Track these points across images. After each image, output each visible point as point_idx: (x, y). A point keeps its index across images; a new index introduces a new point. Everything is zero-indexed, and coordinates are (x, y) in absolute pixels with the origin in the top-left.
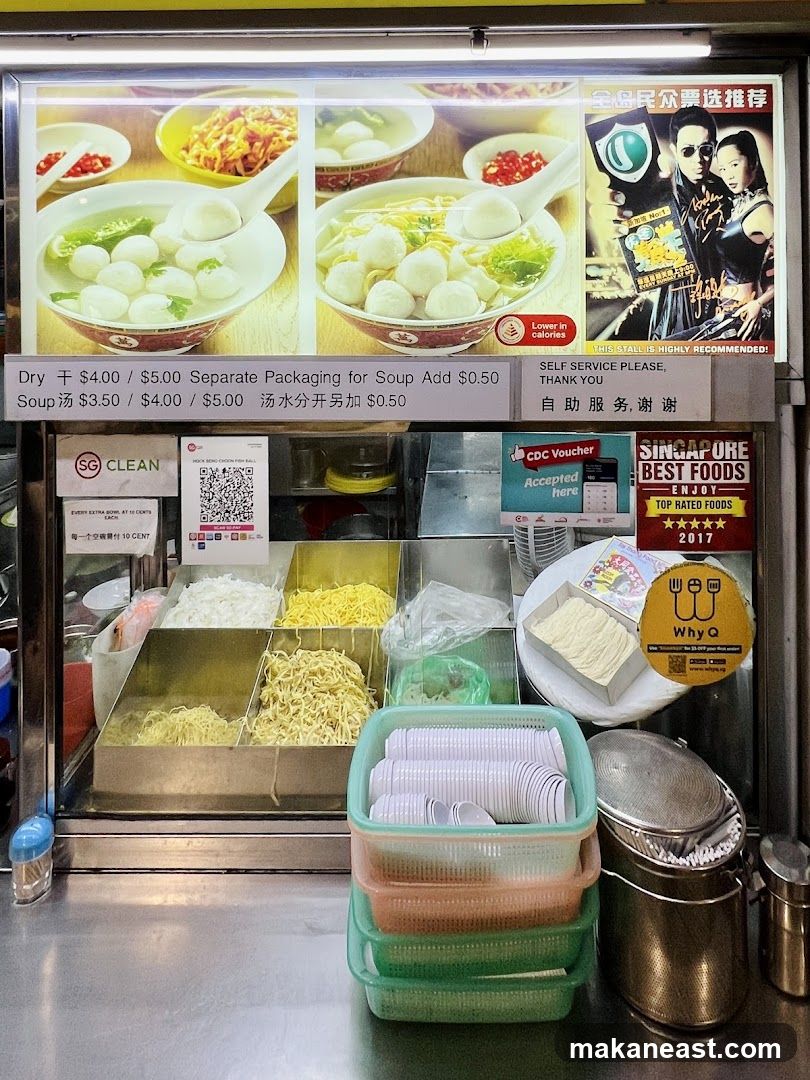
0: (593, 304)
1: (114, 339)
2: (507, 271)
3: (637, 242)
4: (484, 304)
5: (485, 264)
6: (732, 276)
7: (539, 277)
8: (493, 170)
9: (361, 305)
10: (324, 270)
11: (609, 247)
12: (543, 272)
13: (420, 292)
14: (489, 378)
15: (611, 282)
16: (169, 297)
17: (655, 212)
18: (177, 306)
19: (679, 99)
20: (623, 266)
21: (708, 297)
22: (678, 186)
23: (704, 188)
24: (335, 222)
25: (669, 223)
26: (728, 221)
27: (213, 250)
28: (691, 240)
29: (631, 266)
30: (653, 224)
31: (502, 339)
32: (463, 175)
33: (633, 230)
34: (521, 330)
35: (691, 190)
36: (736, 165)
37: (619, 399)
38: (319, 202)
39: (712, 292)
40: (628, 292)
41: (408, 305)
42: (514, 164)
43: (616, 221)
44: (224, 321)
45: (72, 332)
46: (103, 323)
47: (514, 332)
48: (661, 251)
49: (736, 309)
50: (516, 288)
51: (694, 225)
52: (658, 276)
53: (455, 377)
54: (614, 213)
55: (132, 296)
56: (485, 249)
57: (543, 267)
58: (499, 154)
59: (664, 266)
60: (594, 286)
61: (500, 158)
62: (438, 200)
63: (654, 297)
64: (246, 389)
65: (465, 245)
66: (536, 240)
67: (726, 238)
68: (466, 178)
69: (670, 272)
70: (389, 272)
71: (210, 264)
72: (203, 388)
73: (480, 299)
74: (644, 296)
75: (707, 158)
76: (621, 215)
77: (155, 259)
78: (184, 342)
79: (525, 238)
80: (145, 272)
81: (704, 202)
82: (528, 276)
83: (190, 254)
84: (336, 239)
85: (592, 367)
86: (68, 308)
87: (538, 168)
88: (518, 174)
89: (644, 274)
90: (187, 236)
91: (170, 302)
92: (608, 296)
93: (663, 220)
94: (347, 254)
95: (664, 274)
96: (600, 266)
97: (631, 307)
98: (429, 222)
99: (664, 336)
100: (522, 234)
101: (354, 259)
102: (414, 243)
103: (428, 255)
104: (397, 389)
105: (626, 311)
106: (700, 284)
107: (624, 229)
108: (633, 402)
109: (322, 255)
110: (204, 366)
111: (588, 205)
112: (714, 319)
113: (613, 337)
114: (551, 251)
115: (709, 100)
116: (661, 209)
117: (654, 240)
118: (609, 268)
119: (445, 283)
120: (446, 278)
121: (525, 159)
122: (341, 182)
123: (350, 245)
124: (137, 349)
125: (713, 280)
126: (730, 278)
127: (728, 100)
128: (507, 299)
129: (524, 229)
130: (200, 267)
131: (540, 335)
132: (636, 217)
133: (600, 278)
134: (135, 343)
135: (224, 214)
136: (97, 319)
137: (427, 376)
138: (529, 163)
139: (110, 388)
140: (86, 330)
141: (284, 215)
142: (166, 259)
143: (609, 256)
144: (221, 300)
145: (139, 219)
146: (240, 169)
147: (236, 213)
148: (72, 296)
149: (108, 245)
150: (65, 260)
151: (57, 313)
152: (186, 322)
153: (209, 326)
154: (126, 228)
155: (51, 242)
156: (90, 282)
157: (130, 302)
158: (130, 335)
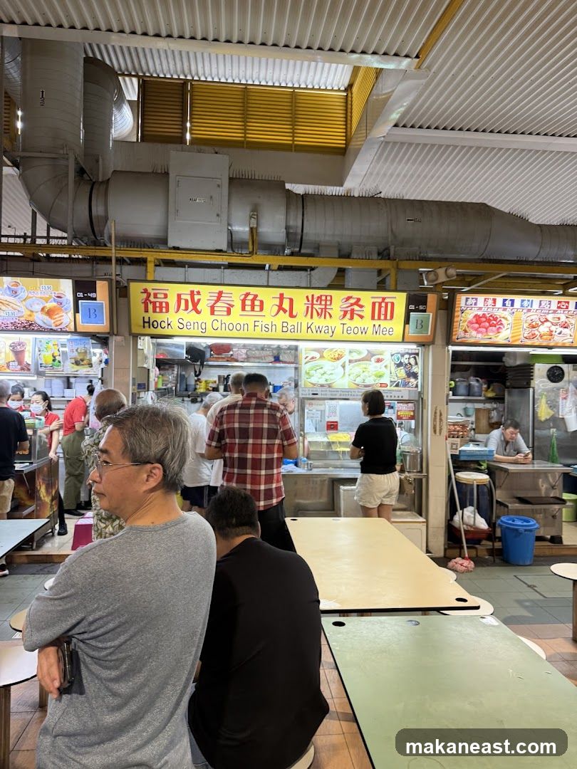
0: (391, 382)
1: (316, 385)
2: (378, 376)
5: (374, 375)
6: (412, 378)
7: (383, 377)
8: (376, 361)
9: (355, 381)
10: (349, 375)
13: (364, 379)
15: (394, 378)
18: (326, 380)
19: (405, 350)
22: (404, 364)
23: (408, 364)
24: (351, 368)
26: (412, 370)
27: (333, 372)
28: (406, 372)
29: (397, 376)
30: (400, 370)
31: (377, 386)
33: (397, 370)
34: (379, 385)
35: (406, 365)
36: (413, 361)
37: (395, 396)
38: (349, 365)
39: (409, 380)
40: (396, 380)
41: (362, 381)
44: (334, 383)
45: (309, 384)
48: (401, 374)
52: (401, 378)
56: (374, 373)
58: (377, 358)
59: (402, 376)
62: (367, 365)
63: (400, 381)
64: (337, 393)
65: (371, 372)
66: (382, 372)
67: (411, 372)
68: (372, 362)
70: (359, 376)
71: (332, 374)
73: (373, 380)
75: (409, 360)
77: (323, 373)
78: (328, 386)
80: (321, 375)
82: (381, 377)
83: (329, 372)
84: (351, 370)
85: (391, 391)
86: (309, 380)
87: (383, 361)
88: (380, 361)
89: (399, 377)
90: (328, 370)
93: (402, 369)
94: (353, 373)
96: (392, 376)
97: (397, 382)
98: (366, 368)
99: (401, 387)
102: (363, 372)
103: (366, 373)
106: (407, 379)
111: (391, 366)
112: (409, 384)
113: (394, 387)
114: (385, 373)
116: (402, 367)
117: (400, 372)
120: (368, 377)
122: (352, 362)
123: (353, 371)
125: (409, 378)
128: (378, 380)
129: (381, 370)
130: (330, 374)
133: (392, 378)
135: (334, 366)
136: (314, 382)
140: (312, 384)
141: (344, 367)
142: (325, 373)
143: (394, 374)
144: (333, 380)
145: (320, 367)
146: (337, 359)
147: (336, 366)
148: (310, 378)
149: (316, 371)
150: (309, 373)
151: (307, 381)
152: (328, 383)
153: (332, 384)
154: (318, 368)
155: (306, 370)
156: (313, 376)
157: (319, 380)
158: (319, 385)
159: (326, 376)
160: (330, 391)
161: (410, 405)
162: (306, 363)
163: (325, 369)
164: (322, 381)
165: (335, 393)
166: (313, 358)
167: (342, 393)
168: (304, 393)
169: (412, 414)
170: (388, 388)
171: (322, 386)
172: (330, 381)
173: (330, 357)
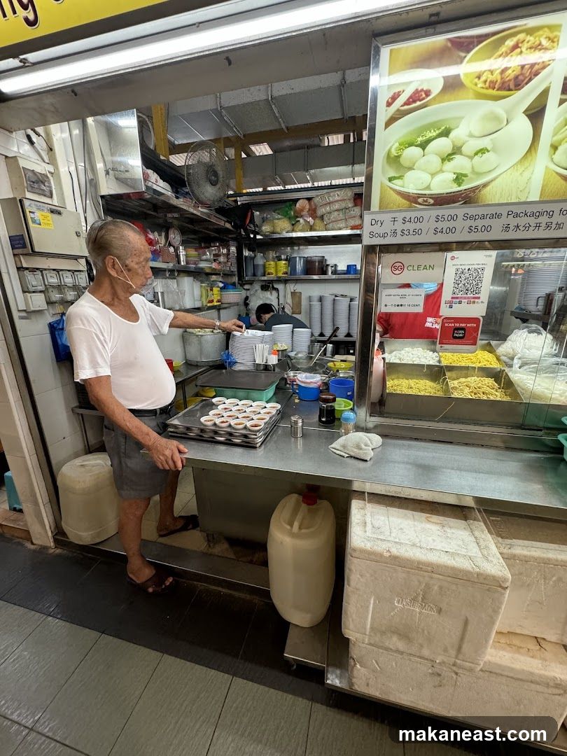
1: (420, 200)
10: (555, 148)
16: (455, 173)
18: (459, 179)
27: (485, 143)
38: (562, 102)
44: (485, 185)
45: (398, 198)
46: (415, 192)
55: (433, 175)
64: (494, 222)
71: (483, 151)
72: (470, 223)
77: (450, 152)
78: (460, 199)
80: (443, 160)
83: (471, 146)
86: (397, 185)
90: (471, 136)
91: (455, 176)
109: (555, 138)
110: (471, 210)
124: (433, 205)
130: (476, 154)
134: (432, 201)
135: (496, 118)
136: (412, 189)
139: (418, 226)
140: (406, 196)
141: (536, 114)
142: (457, 150)
144: (485, 173)
145: (443, 128)
146: (512, 86)
147: (504, 116)
148: (400, 177)
149: (423, 146)
150: (399, 157)
151: (391, 188)
152: (463, 187)
153: (476, 189)
154: (435, 134)
155: (391, 147)
156: (411, 168)
157: (432, 178)
158: (430, 198)
159: (460, 163)
160: (466, 217)
162: (388, 124)
163: (458, 134)
164: (443, 184)
165: (487, 222)
166: (415, 97)
167: (513, 222)
168: (376, 229)
171: (441, 200)
172: (472, 180)
173: (485, 82)
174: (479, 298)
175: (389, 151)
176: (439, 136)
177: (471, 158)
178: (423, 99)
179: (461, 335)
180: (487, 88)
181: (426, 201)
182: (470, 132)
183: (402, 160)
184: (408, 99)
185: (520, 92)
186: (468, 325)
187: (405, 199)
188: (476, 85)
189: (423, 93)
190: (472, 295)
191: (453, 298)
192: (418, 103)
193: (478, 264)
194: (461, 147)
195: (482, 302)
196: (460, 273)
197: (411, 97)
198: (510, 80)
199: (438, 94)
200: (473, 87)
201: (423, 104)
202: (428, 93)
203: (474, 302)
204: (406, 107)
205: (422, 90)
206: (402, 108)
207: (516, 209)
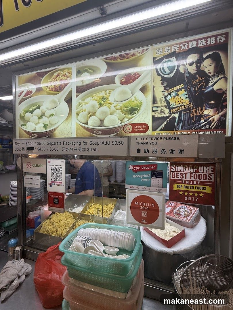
0: (154, 119)
2: (127, 111)
3: (171, 98)
4: (120, 121)
5: (121, 109)
6: (208, 106)
7: (137, 112)
8: (123, 80)
9: (87, 124)
10: (78, 114)
11: (161, 100)
12: (138, 110)
13: (102, 119)
14: (121, 143)
15: (161, 112)
16: (44, 124)
17: (178, 87)
19: (188, 46)
20: (165, 106)
21: (198, 114)
22: (187, 76)
23: (197, 76)
24: (81, 101)
25: (183, 90)
26: (207, 86)
27: (53, 112)
29: (168, 106)
30: (177, 91)
31: (125, 131)
32: (115, 83)
33: (169, 94)
34: (131, 128)
35: (192, 77)
36: (211, 65)
37: (162, 149)
38: (77, 96)
39: (199, 113)
40: (167, 115)
41: (99, 123)
42: (130, 78)
43: (163, 92)
44: (55, 129)
45: (25, 133)
46: (31, 131)
47: (129, 129)
48: (179, 100)
49: (209, 118)
50: (130, 116)
51: (193, 89)
52: (178, 108)
53: (111, 143)
54: (162, 89)
55: (36, 124)
56: (121, 105)
57: (138, 108)
58: (125, 75)
59: (180, 105)
60: (155, 114)
61: (126, 76)
62: (107, 92)
63: (177, 116)
64: (59, 146)
65: (115, 104)
66: (136, 100)
67: (206, 92)
68: (116, 84)
69: (183, 107)
70: (94, 114)
71: (52, 115)
72: (50, 146)
73: (119, 120)
74: (173, 115)
75: (199, 65)
76: (165, 89)
77: (41, 115)
78: (47, 135)
79: (133, 100)
80: (39, 118)
81: (197, 81)
82: (134, 112)
83: (48, 113)
84: (81, 106)
85: (153, 139)
86: (24, 128)
87: (138, 78)
88: (131, 80)
89: (173, 108)
90: (47, 109)
92: (160, 116)
93: (181, 89)
94: (83, 110)
95: (181, 107)
96: (157, 107)
97: (168, 120)
98: (105, 98)
99: (180, 129)
100: (132, 99)
101: (85, 111)
102: (101, 105)
103: (105, 108)
104: (95, 146)
105: (166, 121)
106: (194, 110)
107: (166, 94)
108: (167, 151)
109: (77, 110)
110: (51, 141)
111: (154, 87)
112: (200, 122)
113: (161, 130)
114: (141, 103)
115: (200, 44)
116: (180, 85)
117: (177, 97)
118: (161, 107)
119: (109, 116)
120: (109, 114)
121: (134, 75)
122: (82, 90)
123: (84, 107)
124: (37, 137)
125: (200, 108)
126: (207, 107)
127: (209, 42)
128: (127, 120)
129: (133, 97)
130: (50, 116)
131: (137, 130)
132: (171, 89)
133: (158, 111)
134: (37, 135)
135: (55, 102)
137: (103, 143)
138: (135, 77)
139: (31, 146)
140: (27, 132)
141: (69, 101)
142: (43, 115)
143: (161, 103)
144: (54, 124)
145: (38, 105)
146: (59, 90)
147: (58, 101)
148: (25, 125)
149: (32, 112)
150: (24, 116)
151: (22, 129)
152: (47, 130)
153: (52, 131)
154: (35, 108)
155: (21, 113)
156: (28, 121)
157: (36, 126)
158: (36, 134)
159: (45, 120)
161: (202, 170)
163: (43, 109)
164: (40, 129)
167: (66, 147)
168: (17, 147)
169: (208, 190)
170: (150, 132)
171: (41, 135)
172: (50, 127)
173: (50, 88)
174: (62, 183)
175: (21, 114)
176: (37, 108)
177: (48, 118)
178: (30, 94)
179: (57, 202)
180: (50, 91)
181: (35, 135)
182: (47, 107)
183: (25, 118)
184: (25, 94)
185: (62, 92)
186: (59, 197)
187: (27, 134)
188: (47, 89)
189: (30, 92)
190: (58, 181)
191: (51, 182)
192: (29, 96)
193: (59, 166)
194: (44, 113)
195: (63, 185)
196: (52, 169)
197: (26, 93)
198: (57, 88)
199: (35, 92)
200: (46, 90)
201: (30, 96)
202: (31, 92)
203: (60, 185)
204: (25, 97)
205: (29, 91)
206: (24, 97)
207: (66, 141)
